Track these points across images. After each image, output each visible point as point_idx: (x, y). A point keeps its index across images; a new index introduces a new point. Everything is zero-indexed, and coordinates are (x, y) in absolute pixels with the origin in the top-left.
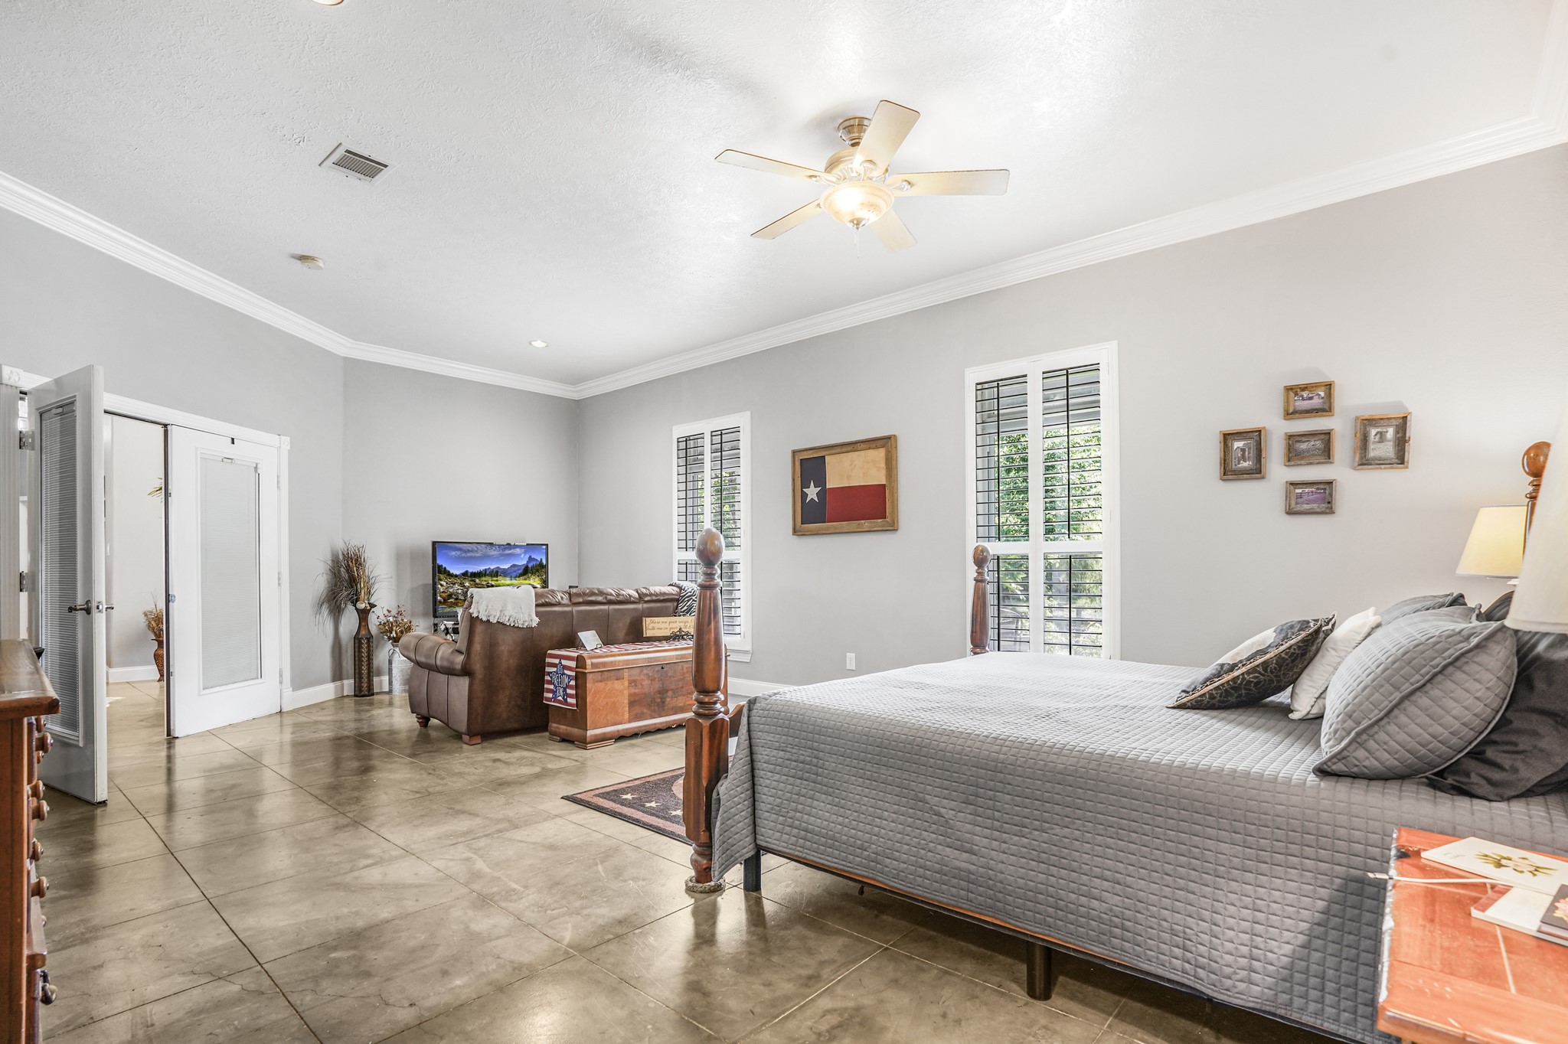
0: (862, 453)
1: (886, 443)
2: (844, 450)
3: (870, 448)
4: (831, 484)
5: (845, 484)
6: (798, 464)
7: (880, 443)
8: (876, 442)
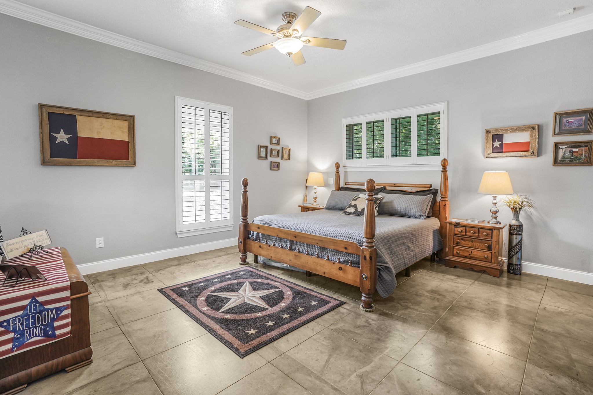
0: (110, 121)
1: (130, 120)
2: (90, 115)
3: (117, 119)
4: (81, 134)
5: (95, 136)
6: (45, 115)
7: (124, 118)
8: (123, 117)
